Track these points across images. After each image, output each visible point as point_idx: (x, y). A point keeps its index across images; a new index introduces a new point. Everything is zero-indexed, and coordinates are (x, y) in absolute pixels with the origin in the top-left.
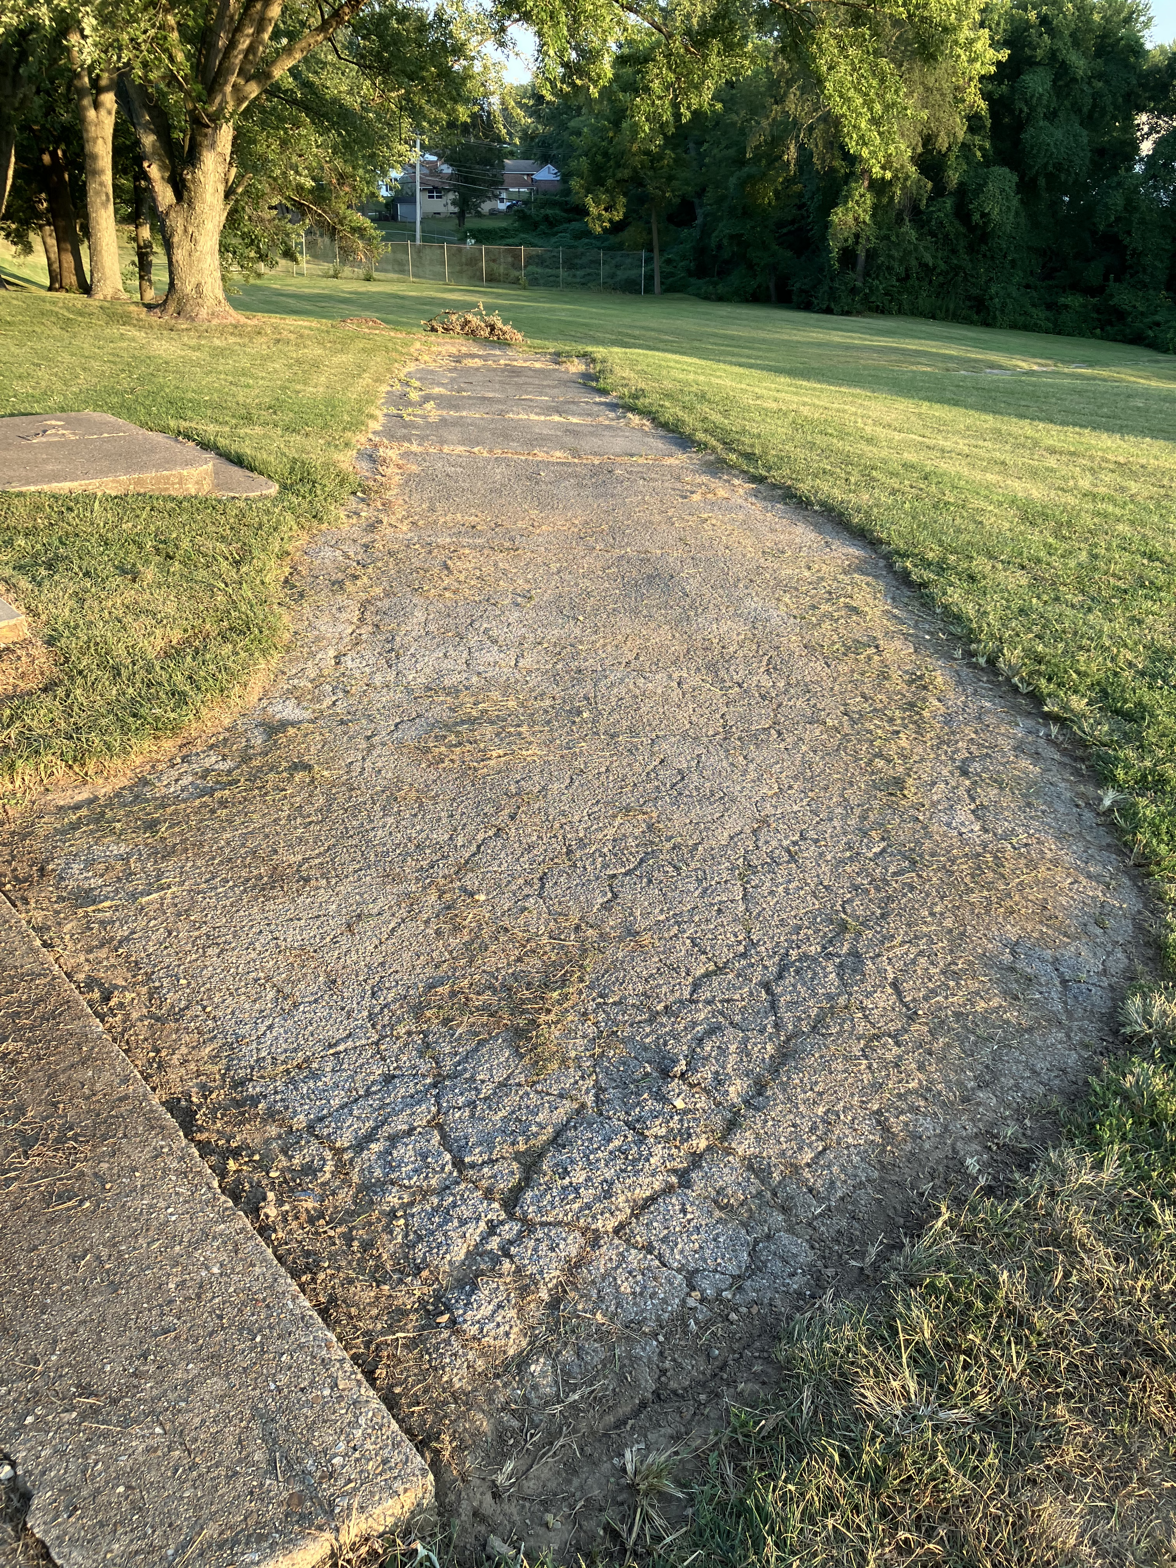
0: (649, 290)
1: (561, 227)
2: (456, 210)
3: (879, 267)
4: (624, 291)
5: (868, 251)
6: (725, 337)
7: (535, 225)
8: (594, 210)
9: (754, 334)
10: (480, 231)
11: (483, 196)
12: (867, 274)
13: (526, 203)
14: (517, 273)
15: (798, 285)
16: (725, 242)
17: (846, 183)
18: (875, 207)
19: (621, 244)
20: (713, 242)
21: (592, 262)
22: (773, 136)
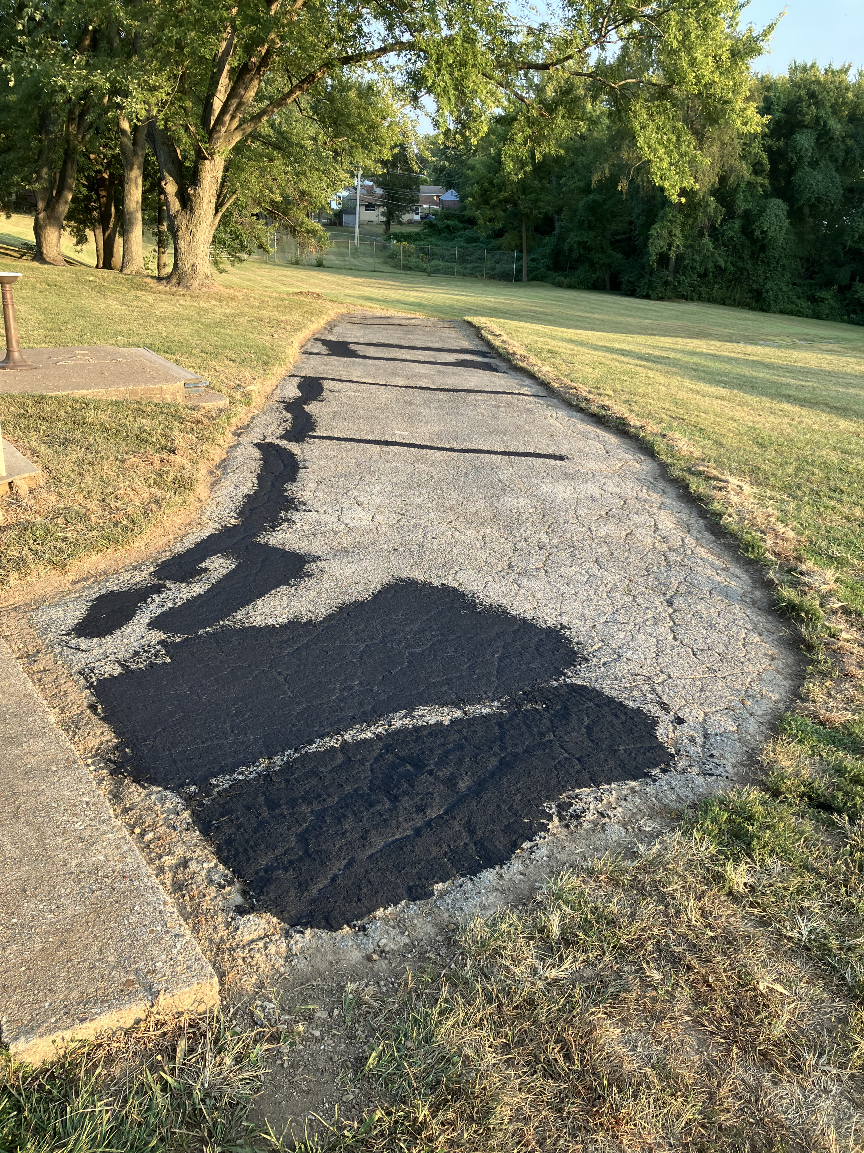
0: (518, 279)
1: (458, 234)
2: (384, 219)
3: (685, 267)
4: (501, 280)
5: (677, 255)
7: (440, 232)
10: (400, 234)
11: (404, 210)
12: (676, 272)
13: (434, 216)
14: (424, 265)
15: (626, 278)
16: (575, 246)
17: (663, 207)
18: (683, 225)
19: (500, 246)
20: (566, 247)
21: (478, 258)
22: (611, 174)
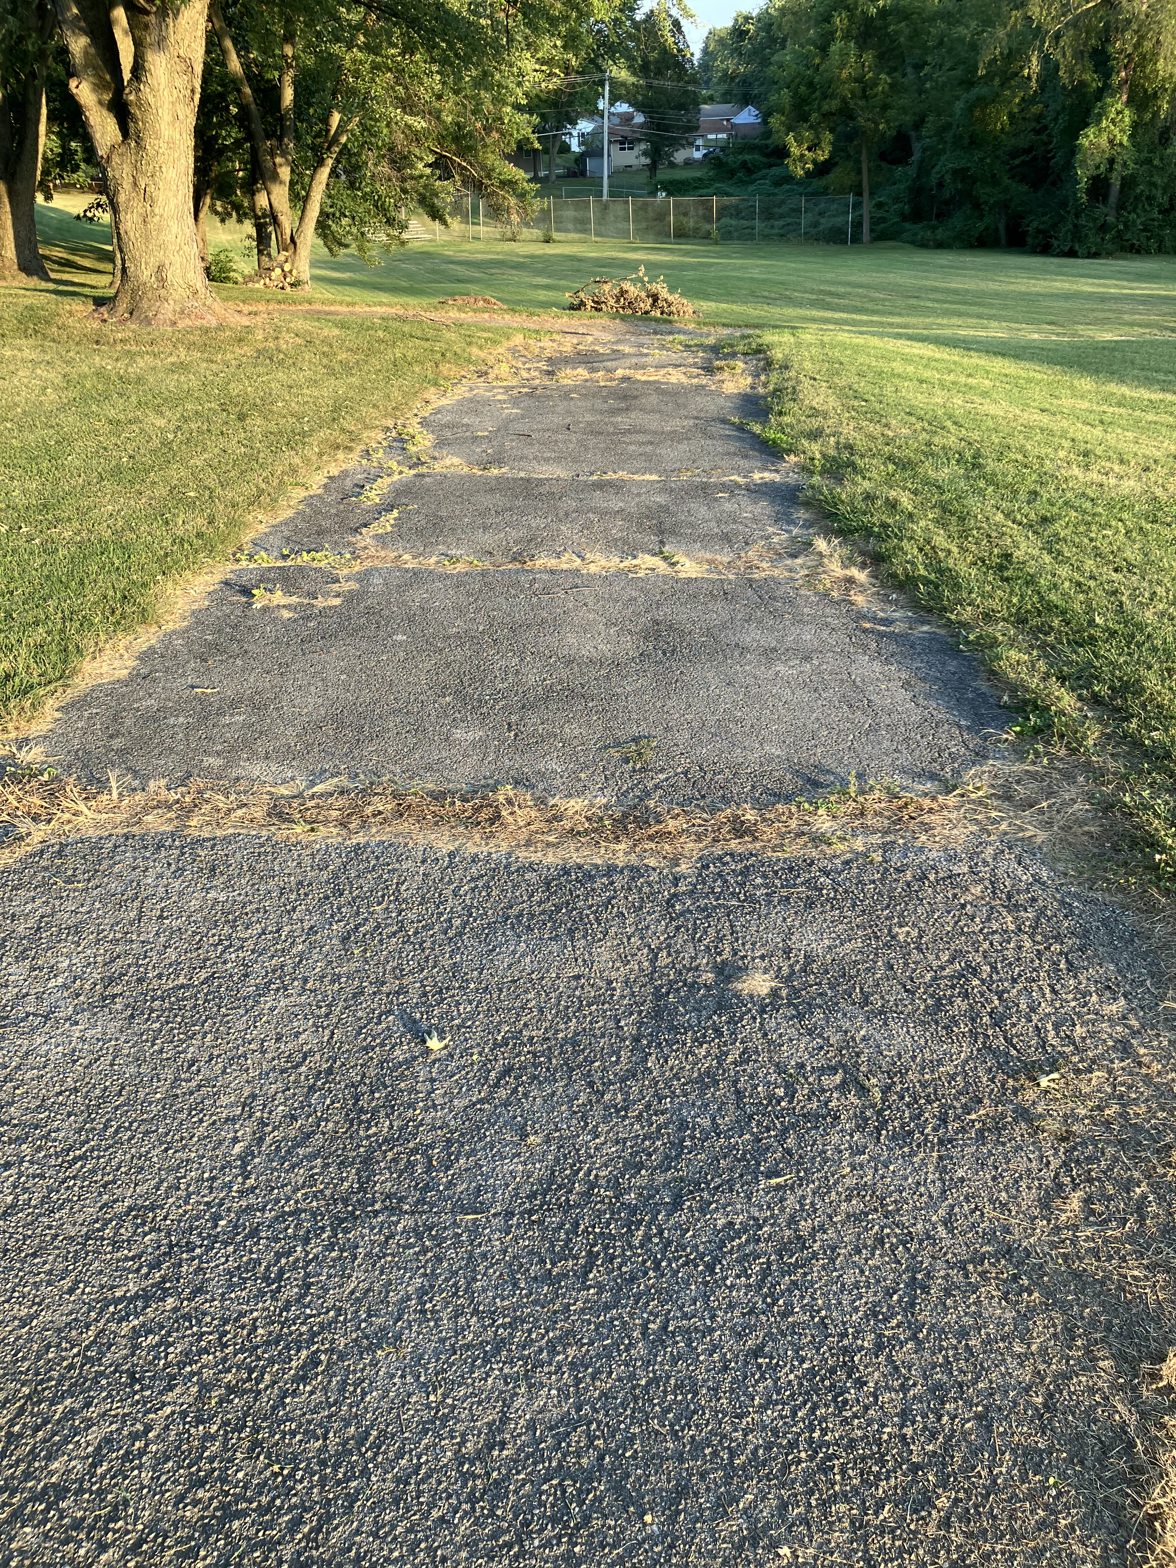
0: (856, 239)
1: (760, 174)
2: (648, 161)
3: (1137, 198)
4: (828, 242)
5: (1123, 178)
6: (948, 291)
7: (732, 173)
8: (795, 150)
9: (983, 285)
10: (672, 182)
11: (677, 143)
12: (1121, 206)
13: (723, 149)
14: (708, 227)
15: (1035, 224)
16: (948, 178)
17: (1099, 99)
18: (1135, 126)
19: (826, 188)
20: (933, 180)
21: (793, 210)
22: (1010, 50)
